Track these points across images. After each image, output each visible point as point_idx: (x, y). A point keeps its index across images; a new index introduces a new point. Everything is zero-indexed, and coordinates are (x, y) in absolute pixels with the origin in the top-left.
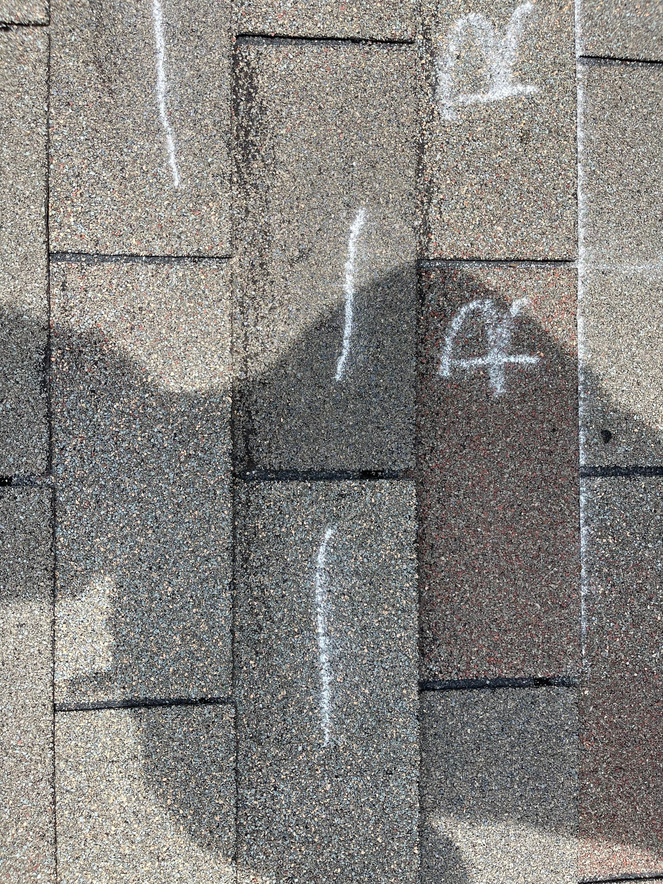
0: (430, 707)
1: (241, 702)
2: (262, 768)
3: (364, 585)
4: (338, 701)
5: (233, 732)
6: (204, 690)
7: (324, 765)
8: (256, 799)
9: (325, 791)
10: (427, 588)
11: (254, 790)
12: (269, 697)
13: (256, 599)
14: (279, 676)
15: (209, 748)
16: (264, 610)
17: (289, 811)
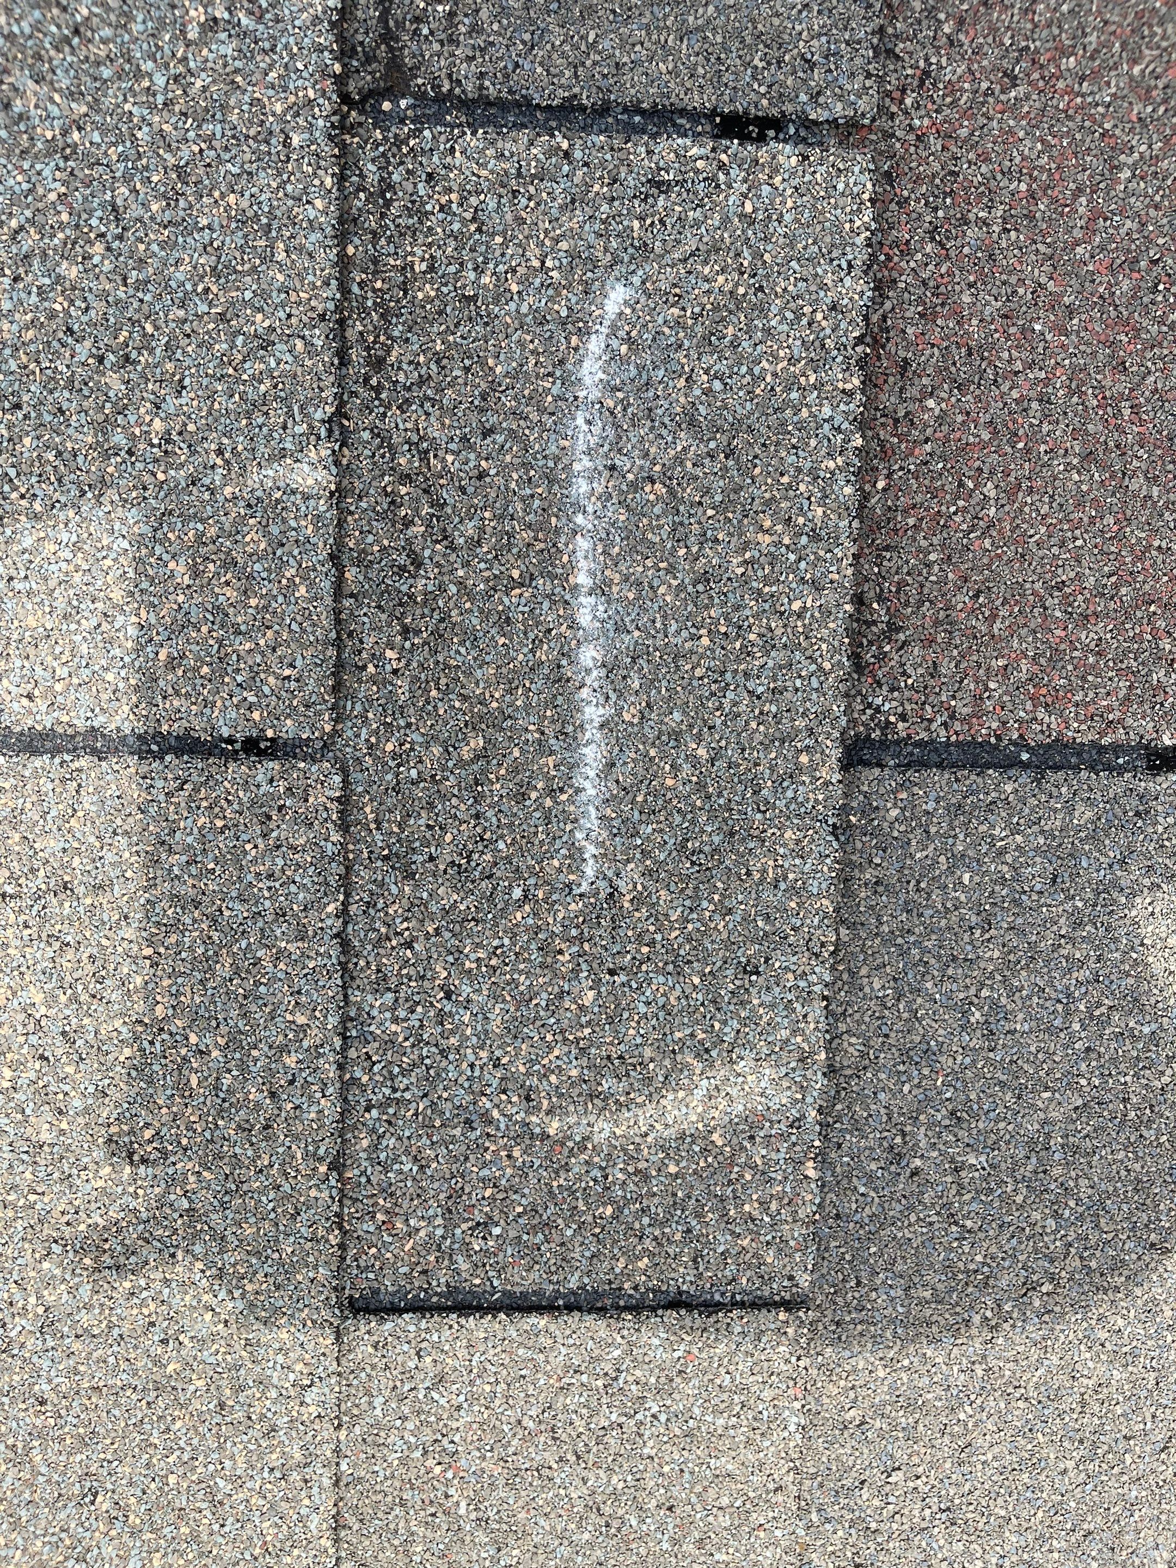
0: (868, 810)
1: (358, 761)
2: (414, 939)
3: (711, 456)
4: (623, 773)
5: (335, 837)
6: (256, 715)
7: (581, 939)
8: (396, 1020)
9: (581, 1008)
10: (881, 485)
11: (390, 996)
12: (437, 750)
13: (406, 478)
14: (465, 698)
15: (270, 876)
16: (426, 510)
17: (484, 1054)
